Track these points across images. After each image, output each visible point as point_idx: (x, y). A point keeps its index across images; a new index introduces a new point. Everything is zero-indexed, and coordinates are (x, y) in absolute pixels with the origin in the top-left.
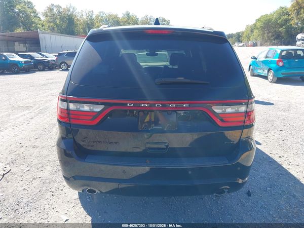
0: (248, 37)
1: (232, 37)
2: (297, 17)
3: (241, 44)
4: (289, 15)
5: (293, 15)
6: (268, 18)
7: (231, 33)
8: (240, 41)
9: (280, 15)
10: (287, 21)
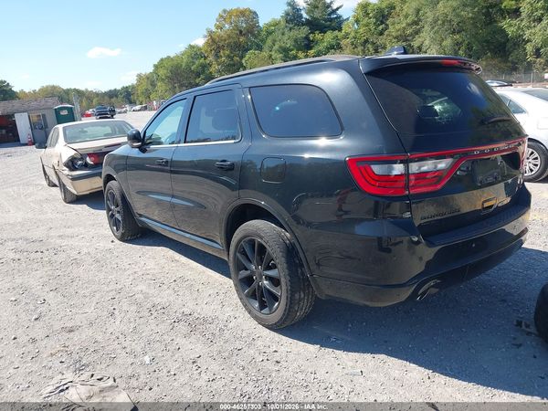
0: (148, 95)
1: (117, 96)
2: (216, 61)
3: (138, 107)
4: (205, 58)
5: (211, 58)
6: (175, 63)
7: (113, 89)
8: (132, 103)
9: (192, 58)
10: (204, 67)
